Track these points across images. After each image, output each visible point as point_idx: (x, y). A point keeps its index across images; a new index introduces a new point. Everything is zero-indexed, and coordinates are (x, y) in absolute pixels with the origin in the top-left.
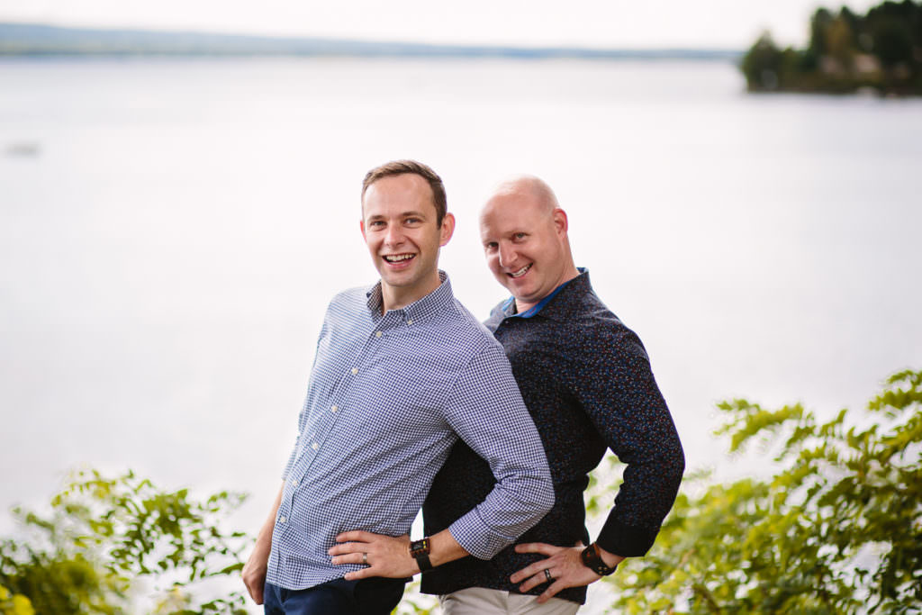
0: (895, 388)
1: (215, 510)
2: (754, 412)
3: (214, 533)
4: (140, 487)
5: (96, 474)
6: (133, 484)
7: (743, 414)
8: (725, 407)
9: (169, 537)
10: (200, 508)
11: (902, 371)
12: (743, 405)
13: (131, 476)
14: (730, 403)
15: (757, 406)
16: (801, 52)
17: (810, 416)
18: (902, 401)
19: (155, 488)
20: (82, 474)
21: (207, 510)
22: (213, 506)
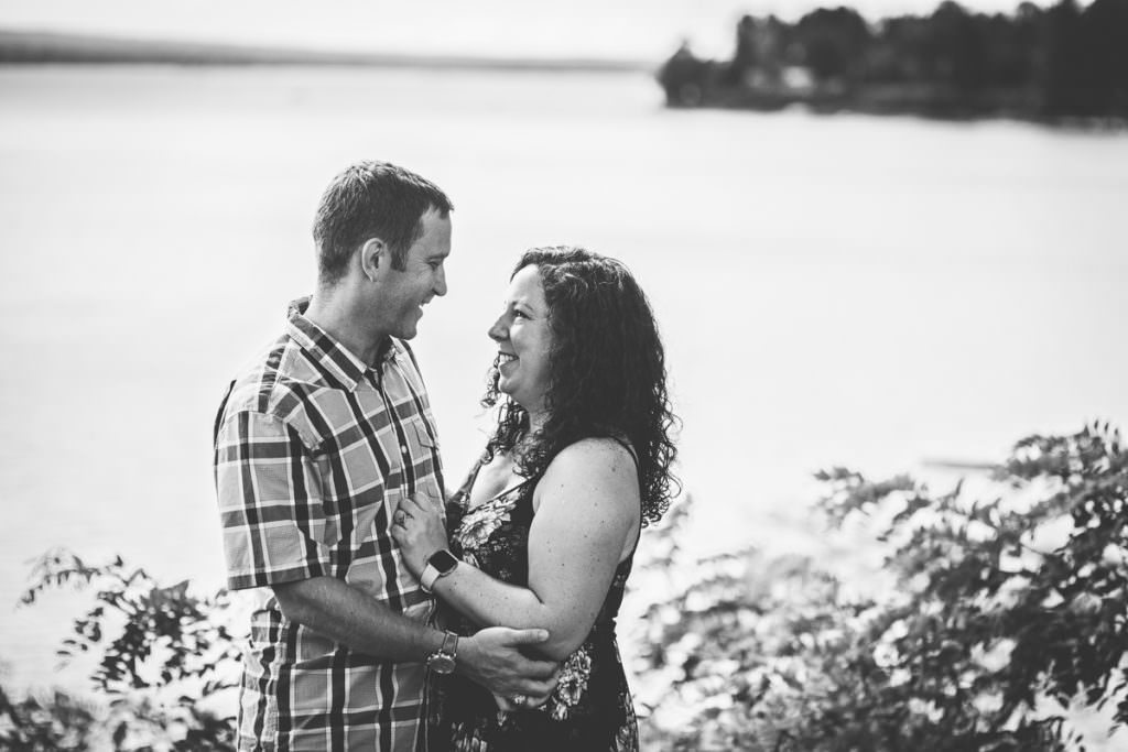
0: (1022, 455)
1: (224, 606)
2: (854, 482)
3: (223, 633)
4: (132, 578)
5: (78, 561)
6: (126, 573)
7: (841, 484)
8: (823, 476)
9: (167, 639)
10: (207, 603)
11: (1029, 434)
12: (842, 474)
13: (119, 563)
14: (829, 470)
15: (859, 475)
16: (724, 64)
17: (924, 488)
18: (1030, 470)
19: (150, 578)
20: (57, 561)
21: (216, 606)
22: (222, 600)
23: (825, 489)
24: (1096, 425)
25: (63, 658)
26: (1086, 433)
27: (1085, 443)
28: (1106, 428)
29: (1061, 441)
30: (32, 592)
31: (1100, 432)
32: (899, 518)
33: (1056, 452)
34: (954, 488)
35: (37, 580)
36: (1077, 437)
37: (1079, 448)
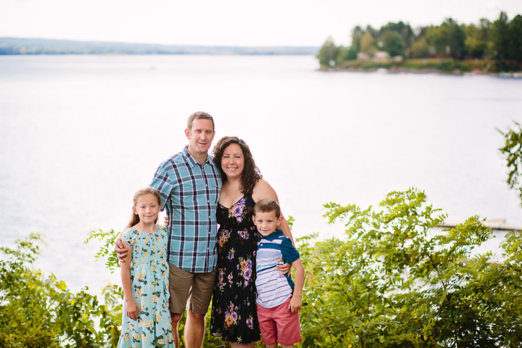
0: (390, 198)
2: (337, 207)
7: (334, 208)
8: (327, 206)
11: (392, 192)
12: (333, 205)
14: (329, 204)
15: (339, 205)
16: (347, 48)
17: (359, 208)
18: (392, 202)
20: (95, 231)
23: (329, 210)
24: (413, 189)
25: (97, 258)
26: (410, 191)
27: (410, 194)
28: (416, 190)
29: (402, 194)
30: (87, 240)
31: (414, 191)
32: (352, 218)
33: (401, 196)
34: (368, 208)
35: (89, 237)
36: (407, 192)
37: (408, 196)
